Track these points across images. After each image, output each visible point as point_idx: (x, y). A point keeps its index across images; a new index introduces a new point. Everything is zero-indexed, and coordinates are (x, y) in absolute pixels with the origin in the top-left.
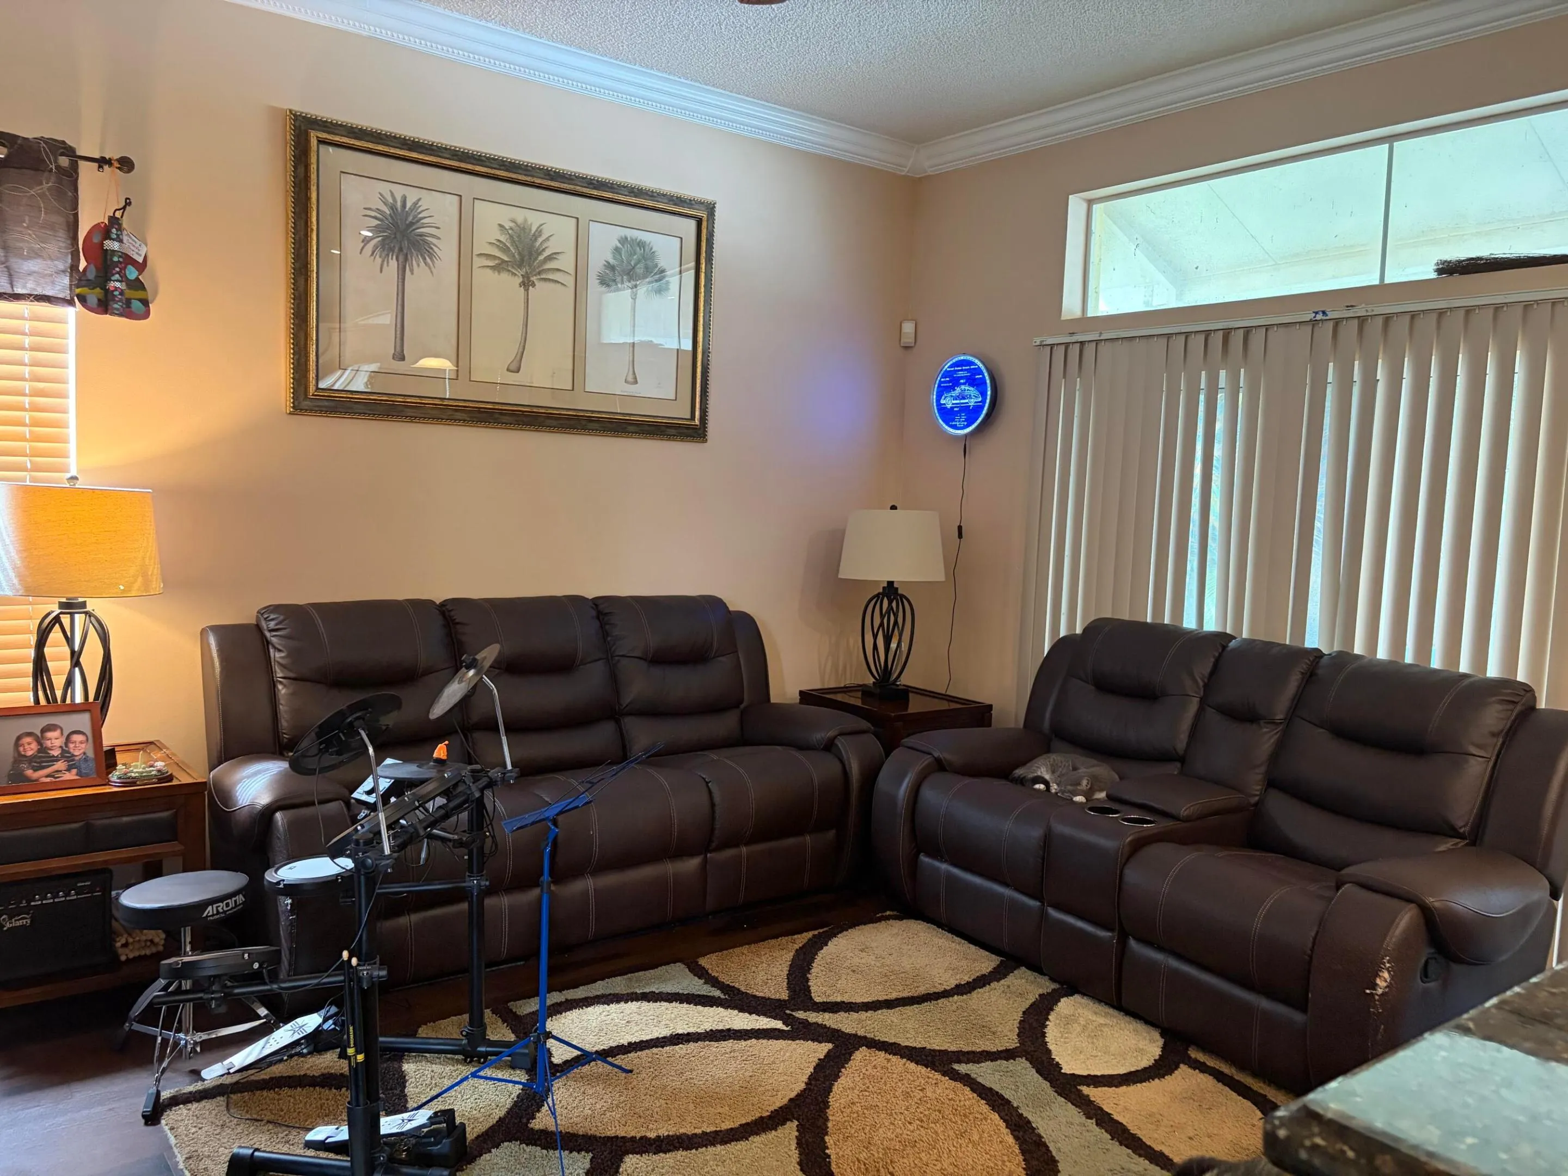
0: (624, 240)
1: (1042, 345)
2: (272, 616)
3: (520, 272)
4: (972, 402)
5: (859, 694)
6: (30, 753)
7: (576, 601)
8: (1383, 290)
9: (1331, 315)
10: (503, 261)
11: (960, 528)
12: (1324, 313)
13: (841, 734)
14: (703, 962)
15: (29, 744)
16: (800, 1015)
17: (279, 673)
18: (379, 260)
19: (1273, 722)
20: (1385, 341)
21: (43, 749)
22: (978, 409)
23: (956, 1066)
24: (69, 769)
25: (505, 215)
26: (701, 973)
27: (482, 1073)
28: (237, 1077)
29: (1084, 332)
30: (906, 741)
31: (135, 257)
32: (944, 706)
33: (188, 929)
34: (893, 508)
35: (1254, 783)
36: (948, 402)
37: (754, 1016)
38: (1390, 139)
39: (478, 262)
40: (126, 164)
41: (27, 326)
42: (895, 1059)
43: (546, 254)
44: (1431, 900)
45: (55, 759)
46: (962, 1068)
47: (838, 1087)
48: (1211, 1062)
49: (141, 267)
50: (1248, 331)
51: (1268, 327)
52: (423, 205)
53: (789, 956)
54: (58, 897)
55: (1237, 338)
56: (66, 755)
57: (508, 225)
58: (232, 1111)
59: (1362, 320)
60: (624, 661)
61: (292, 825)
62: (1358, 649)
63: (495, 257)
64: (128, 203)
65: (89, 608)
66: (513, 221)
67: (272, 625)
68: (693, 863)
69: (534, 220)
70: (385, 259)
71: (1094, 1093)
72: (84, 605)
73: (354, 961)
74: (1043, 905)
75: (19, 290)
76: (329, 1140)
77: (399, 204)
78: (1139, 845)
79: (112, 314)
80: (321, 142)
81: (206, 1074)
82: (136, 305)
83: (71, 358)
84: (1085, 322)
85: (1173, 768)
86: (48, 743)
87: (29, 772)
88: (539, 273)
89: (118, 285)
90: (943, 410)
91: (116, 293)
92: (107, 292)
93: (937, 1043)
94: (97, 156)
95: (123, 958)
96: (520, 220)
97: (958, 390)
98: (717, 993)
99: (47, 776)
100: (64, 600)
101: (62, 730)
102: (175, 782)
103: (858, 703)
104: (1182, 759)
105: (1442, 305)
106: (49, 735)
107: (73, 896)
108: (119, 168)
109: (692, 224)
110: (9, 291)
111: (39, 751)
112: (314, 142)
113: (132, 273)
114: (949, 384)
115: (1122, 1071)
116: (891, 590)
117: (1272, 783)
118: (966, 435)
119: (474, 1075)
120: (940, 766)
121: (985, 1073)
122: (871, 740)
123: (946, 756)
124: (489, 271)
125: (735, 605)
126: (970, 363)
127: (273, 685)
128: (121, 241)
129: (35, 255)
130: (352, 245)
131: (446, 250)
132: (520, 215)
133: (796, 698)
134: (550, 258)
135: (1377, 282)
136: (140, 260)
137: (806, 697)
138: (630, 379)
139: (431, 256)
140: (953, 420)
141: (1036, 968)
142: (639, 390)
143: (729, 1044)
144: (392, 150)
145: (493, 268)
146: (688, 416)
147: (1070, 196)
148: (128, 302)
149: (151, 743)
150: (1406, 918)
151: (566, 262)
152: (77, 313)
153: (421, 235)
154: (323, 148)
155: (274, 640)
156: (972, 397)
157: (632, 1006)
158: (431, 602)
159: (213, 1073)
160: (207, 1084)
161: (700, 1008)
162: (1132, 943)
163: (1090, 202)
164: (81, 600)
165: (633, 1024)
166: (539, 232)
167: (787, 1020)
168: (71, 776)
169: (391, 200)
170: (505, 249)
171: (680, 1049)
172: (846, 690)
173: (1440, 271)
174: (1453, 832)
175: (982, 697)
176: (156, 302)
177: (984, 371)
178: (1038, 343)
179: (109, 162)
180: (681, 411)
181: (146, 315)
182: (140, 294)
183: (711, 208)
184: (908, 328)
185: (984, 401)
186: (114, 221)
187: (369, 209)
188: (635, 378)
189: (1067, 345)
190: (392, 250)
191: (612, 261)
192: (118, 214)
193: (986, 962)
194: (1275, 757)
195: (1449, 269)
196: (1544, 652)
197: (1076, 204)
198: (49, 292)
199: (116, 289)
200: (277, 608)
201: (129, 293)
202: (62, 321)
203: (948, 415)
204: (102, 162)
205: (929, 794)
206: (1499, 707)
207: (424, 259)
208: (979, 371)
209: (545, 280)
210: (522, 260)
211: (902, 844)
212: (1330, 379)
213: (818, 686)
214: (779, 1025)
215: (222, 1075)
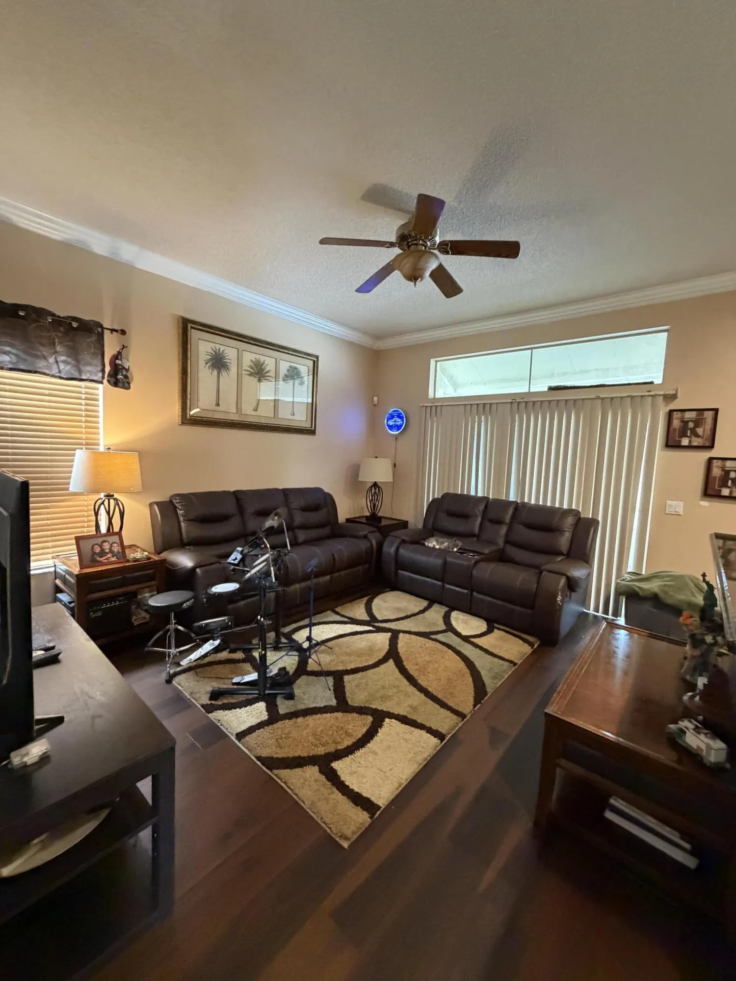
0: (290, 367)
1: (423, 406)
2: (177, 498)
3: (258, 376)
4: (399, 424)
5: (365, 519)
6: (98, 551)
7: (277, 490)
8: (529, 394)
9: (517, 400)
10: (252, 372)
11: (395, 464)
12: (515, 400)
13: (370, 532)
14: (337, 609)
15: (97, 548)
16: (376, 624)
17: (181, 519)
18: (211, 370)
19: (506, 524)
20: (533, 409)
21: (102, 550)
22: (401, 426)
23: (431, 636)
24: (113, 557)
25: (253, 357)
26: (338, 613)
27: (288, 654)
28: (195, 663)
29: (437, 402)
30: (391, 534)
31: (125, 366)
32: (395, 522)
33: (173, 613)
34: (376, 457)
35: (501, 542)
36: (391, 423)
37: (362, 626)
38: (532, 349)
39: (244, 372)
40: (123, 332)
41: (83, 390)
42: (412, 636)
43: (266, 370)
44: (569, 574)
45: (108, 553)
46: (434, 637)
47: (400, 645)
48: (502, 628)
49: (127, 370)
50: (491, 404)
51: (497, 403)
52: (226, 351)
53: (364, 605)
54: (112, 604)
55: (488, 407)
56: (111, 551)
57: (254, 360)
58: (199, 675)
59: (526, 403)
60: (293, 510)
61: (205, 573)
62: (526, 500)
63: (249, 371)
64: (124, 347)
65: (115, 497)
66: (255, 359)
67: (177, 501)
68: (328, 577)
69: (262, 359)
70: (213, 370)
71: (476, 640)
72: (113, 495)
73: (262, 619)
74: (444, 584)
75: (84, 377)
76: (242, 682)
77: (218, 351)
78: (476, 563)
79: (118, 387)
80: (192, 328)
81: (182, 663)
82: (126, 384)
83: (101, 403)
84: (435, 400)
85: (475, 539)
86: (104, 547)
87: (98, 559)
88: (264, 377)
89: (121, 376)
90: (388, 426)
91: (120, 380)
92: (117, 379)
93: (422, 629)
94: (110, 328)
95: (135, 624)
96: (258, 358)
97: (394, 419)
98: (346, 620)
99: (105, 559)
100: (106, 494)
101: (109, 542)
102: (152, 560)
103: (365, 522)
104: (477, 536)
105: (550, 399)
106: (104, 544)
107: (117, 603)
108: (121, 334)
109: (312, 362)
110: (79, 377)
111: (101, 550)
112: (189, 328)
113: (124, 373)
114: (391, 417)
115: (479, 632)
116: (375, 485)
117: (507, 542)
118: (396, 435)
119: (286, 655)
120: (404, 542)
121: (440, 637)
122: (378, 534)
123: (406, 538)
124: (247, 375)
125: (326, 490)
126: (397, 411)
127: (179, 522)
128: (121, 360)
129: (90, 364)
130: (202, 364)
131: (233, 369)
132: (258, 357)
133: (345, 521)
134: (267, 372)
135: (528, 391)
136: (127, 368)
137: (348, 520)
138: (292, 414)
139: (228, 369)
140: (392, 429)
141: (441, 603)
142: (296, 417)
143: (359, 636)
144: (216, 332)
145: (249, 375)
146: (310, 426)
147: (431, 360)
148: (123, 383)
149: (133, 545)
150: (563, 581)
151: (272, 374)
152: (104, 387)
153: (225, 362)
154: (192, 330)
155: (179, 507)
156: (399, 422)
157: (321, 626)
158: (229, 492)
159: (185, 663)
160: (185, 667)
161: (343, 625)
162: (475, 594)
163: (436, 362)
164: (112, 494)
165: (324, 633)
166: (263, 364)
167: (374, 626)
168: (114, 559)
169: (215, 350)
170: (252, 368)
171: (344, 639)
172: (359, 518)
173: (549, 389)
174: (561, 554)
175: (404, 518)
176: (132, 383)
177: (403, 413)
178: (421, 406)
179: (116, 331)
180: (307, 425)
181: (129, 388)
182: (127, 380)
183: (317, 357)
184: (375, 399)
185: (403, 423)
186: (119, 353)
187: (208, 352)
188: (294, 413)
189: (431, 406)
190: (215, 367)
191: (287, 373)
192: (121, 351)
193: (425, 603)
194: (507, 535)
195: (551, 389)
196: (580, 499)
197: (433, 361)
198: (95, 378)
199: (120, 378)
200: (178, 495)
201: (125, 380)
202: (97, 389)
203: (391, 427)
204: (112, 330)
205: (402, 551)
206: (572, 517)
207: (226, 371)
208: (401, 414)
209: (265, 379)
210: (258, 373)
211: (393, 568)
212: (517, 420)
213: (353, 517)
214: (371, 628)
215: (189, 663)
